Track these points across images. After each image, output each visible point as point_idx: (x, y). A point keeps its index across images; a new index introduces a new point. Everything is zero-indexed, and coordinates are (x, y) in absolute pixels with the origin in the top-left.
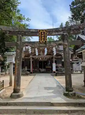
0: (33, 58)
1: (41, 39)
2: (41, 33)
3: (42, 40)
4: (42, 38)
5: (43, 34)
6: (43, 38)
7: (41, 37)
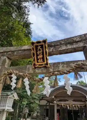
0: (58, 105)
1: (38, 59)
2: (37, 47)
3: (39, 61)
4: (39, 57)
5: (40, 50)
6: (41, 56)
7: (37, 55)
